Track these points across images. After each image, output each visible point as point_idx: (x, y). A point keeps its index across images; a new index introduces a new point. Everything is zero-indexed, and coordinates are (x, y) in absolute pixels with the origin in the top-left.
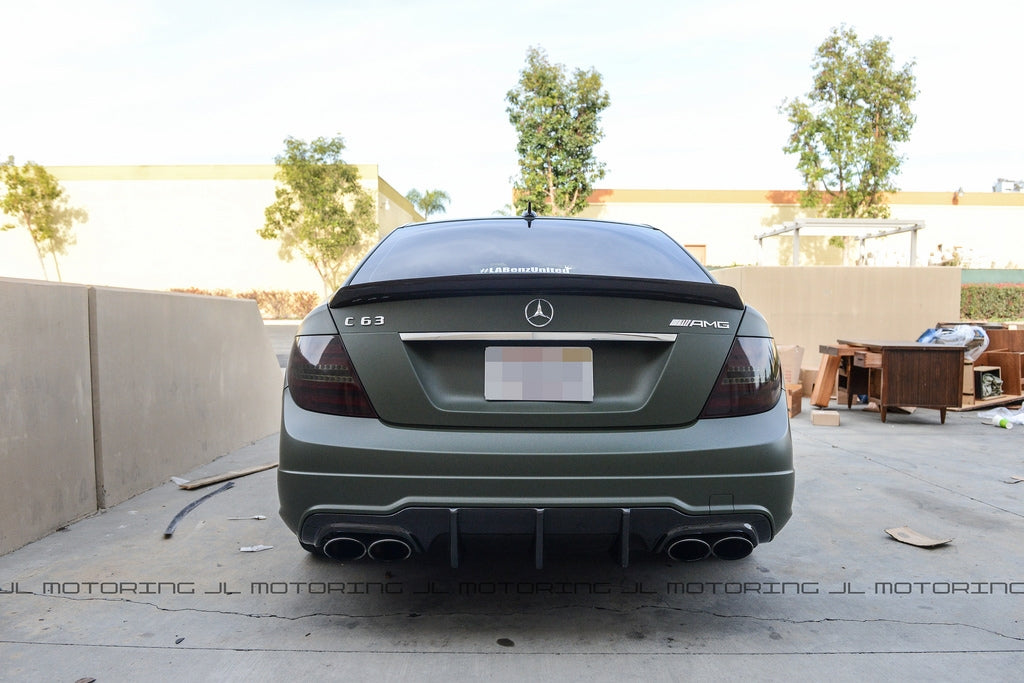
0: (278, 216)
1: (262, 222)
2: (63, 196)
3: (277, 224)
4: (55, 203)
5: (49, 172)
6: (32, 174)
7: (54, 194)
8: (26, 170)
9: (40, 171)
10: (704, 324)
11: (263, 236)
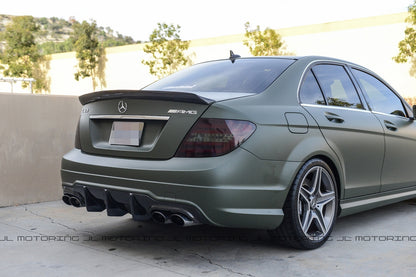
0: (409, 47)
1: (397, 52)
2: (283, 46)
3: (408, 52)
4: (280, 50)
5: (277, 33)
6: (268, 35)
7: (278, 45)
8: (266, 33)
9: (272, 32)
10: (183, 112)
11: (397, 61)
